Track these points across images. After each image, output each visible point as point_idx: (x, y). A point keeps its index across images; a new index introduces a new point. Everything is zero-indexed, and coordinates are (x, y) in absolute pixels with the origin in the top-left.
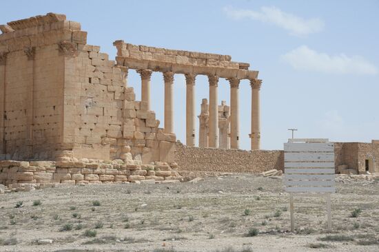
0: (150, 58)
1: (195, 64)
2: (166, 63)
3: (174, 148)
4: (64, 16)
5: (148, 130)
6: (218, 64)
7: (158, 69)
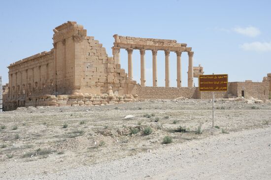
0: (132, 43)
1: (157, 45)
2: (141, 45)
3: (136, 87)
4: (75, 23)
5: (121, 78)
6: (169, 44)
7: (136, 48)
